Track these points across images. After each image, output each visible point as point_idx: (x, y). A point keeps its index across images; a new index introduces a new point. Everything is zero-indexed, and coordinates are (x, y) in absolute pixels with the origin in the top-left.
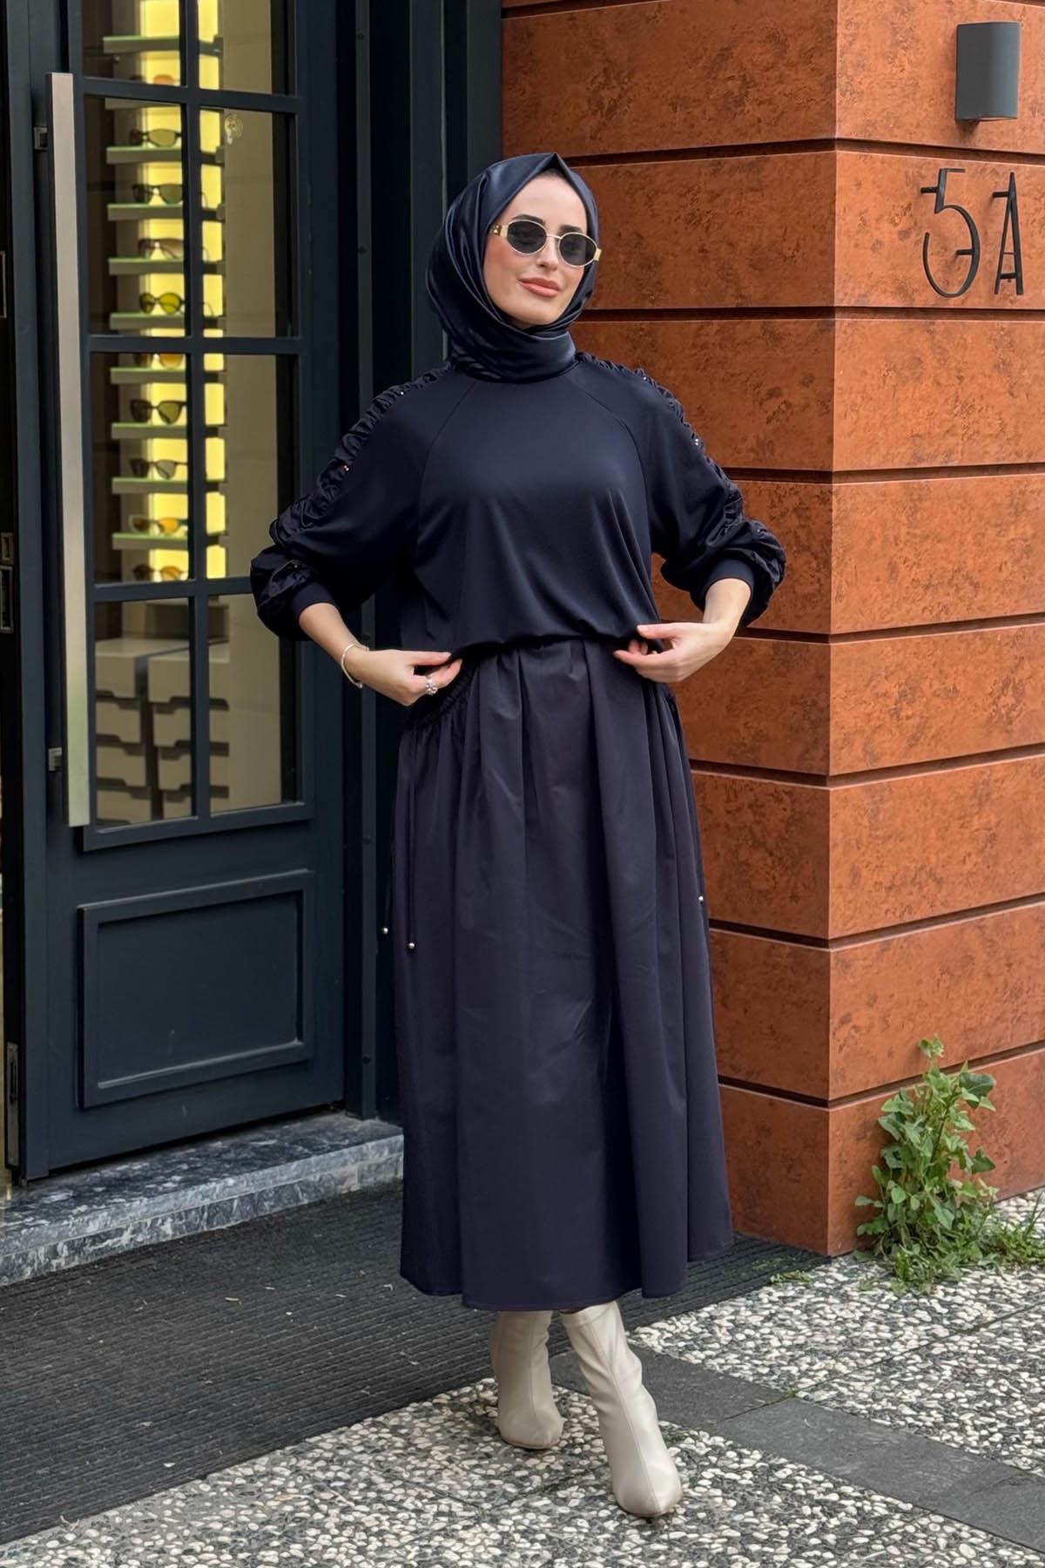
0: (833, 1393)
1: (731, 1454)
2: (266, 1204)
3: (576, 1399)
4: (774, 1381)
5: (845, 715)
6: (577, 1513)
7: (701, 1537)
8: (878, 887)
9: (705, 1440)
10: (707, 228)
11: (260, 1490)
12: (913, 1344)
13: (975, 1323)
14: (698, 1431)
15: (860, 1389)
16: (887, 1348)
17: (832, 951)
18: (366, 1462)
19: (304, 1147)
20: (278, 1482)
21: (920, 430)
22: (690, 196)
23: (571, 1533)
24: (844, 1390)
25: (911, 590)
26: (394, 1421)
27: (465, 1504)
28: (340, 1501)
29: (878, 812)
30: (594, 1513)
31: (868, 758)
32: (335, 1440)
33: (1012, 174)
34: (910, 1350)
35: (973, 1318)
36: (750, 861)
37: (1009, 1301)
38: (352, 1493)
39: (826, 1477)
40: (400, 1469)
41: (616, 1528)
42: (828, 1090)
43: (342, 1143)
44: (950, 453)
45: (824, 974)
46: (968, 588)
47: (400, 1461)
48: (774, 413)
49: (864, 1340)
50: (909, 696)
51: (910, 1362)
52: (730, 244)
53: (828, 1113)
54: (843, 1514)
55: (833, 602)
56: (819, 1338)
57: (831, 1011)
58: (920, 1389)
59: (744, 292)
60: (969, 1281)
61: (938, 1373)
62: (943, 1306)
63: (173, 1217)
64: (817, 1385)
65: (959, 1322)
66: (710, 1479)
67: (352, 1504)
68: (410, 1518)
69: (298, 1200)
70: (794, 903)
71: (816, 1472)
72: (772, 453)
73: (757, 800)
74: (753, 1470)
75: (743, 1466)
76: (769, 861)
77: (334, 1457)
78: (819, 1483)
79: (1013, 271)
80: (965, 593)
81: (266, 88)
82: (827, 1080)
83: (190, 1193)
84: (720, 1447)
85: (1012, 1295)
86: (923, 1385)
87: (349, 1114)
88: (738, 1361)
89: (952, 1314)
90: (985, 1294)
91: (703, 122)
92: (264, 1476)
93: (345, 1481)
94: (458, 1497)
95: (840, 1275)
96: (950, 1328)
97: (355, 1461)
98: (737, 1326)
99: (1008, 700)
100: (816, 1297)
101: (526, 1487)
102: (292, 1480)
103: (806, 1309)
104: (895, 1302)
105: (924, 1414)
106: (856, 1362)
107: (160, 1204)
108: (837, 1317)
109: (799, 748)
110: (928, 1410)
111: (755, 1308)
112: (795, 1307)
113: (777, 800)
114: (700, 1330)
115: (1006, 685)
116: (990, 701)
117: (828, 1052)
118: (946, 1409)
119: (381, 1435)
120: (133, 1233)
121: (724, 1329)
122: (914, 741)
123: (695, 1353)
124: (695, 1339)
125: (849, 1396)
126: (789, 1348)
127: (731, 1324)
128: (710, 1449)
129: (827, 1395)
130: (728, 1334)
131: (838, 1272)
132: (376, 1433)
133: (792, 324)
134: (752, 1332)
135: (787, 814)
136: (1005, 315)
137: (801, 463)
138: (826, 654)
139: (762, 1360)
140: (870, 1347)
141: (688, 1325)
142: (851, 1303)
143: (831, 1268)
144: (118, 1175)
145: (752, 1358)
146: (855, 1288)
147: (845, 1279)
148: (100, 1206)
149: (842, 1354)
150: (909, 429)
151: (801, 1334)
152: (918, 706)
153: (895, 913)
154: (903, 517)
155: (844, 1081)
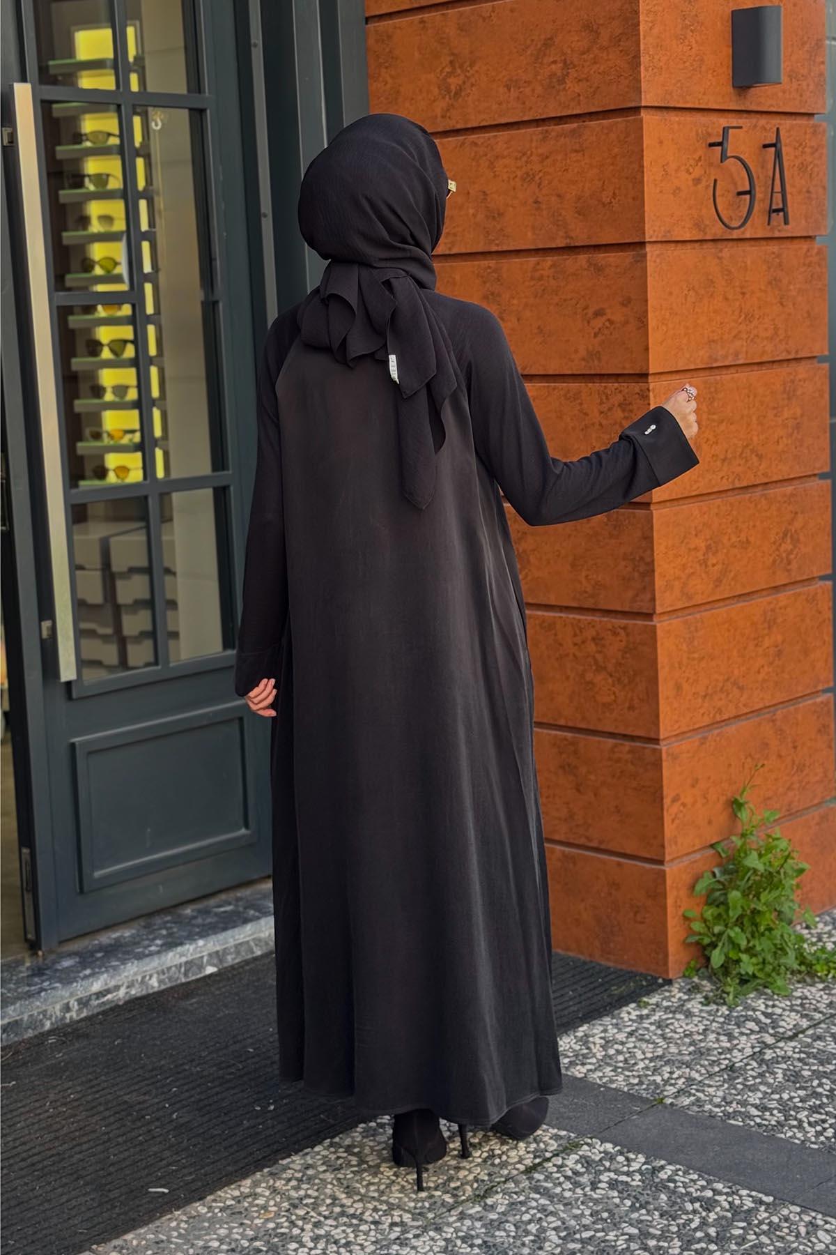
0: (692, 1098)
1: (621, 1159)
2: (229, 958)
4: (644, 1089)
5: (666, 566)
6: (504, 1218)
7: (607, 1235)
8: (695, 696)
9: (597, 1147)
10: (539, 184)
11: (246, 1209)
12: (748, 1051)
13: (794, 1031)
14: (591, 1138)
15: (714, 1093)
16: (728, 1056)
17: (663, 747)
18: (329, 1180)
20: (261, 1201)
21: (714, 336)
22: (524, 159)
23: (502, 1237)
24: (698, 1094)
25: (712, 462)
26: (348, 1142)
27: (413, 1214)
28: (312, 1217)
29: (694, 639)
30: (518, 1217)
31: (684, 598)
32: (302, 1161)
33: (778, 129)
34: (747, 1057)
35: (791, 1027)
36: (595, 681)
37: (815, 1010)
38: (321, 1209)
40: (358, 1185)
41: (537, 1230)
42: (664, 853)
44: (737, 354)
45: (658, 765)
46: (755, 459)
47: (358, 1178)
48: (600, 329)
49: (708, 1050)
50: (714, 549)
51: (748, 1067)
52: (559, 196)
53: (665, 870)
54: (718, 1209)
56: (673, 1049)
57: (665, 793)
58: (760, 1090)
59: (572, 234)
61: (773, 1076)
62: (766, 1017)
63: (158, 973)
64: (678, 1092)
65: (781, 1030)
66: (606, 1182)
67: (323, 1219)
68: (370, 1230)
69: (253, 952)
70: (631, 712)
71: (691, 1171)
72: (599, 360)
73: (598, 634)
74: (639, 1171)
75: (631, 1169)
76: (610, 680)
77: (303, 1176)
78: (695, 1181)
79: (781, 207)
80: (753, 463)
82: (663, 846)
83: (171, 954)
84: (611, 1153)
85: (818, 1005)
86: (763, 1088)
88: (613, 1074)
89: (775, 1025)
91: (533, 99)
92: (248, 1197)
93: (314, 1198)
94: (407, 1208)
95: (681, 995)
96: (775, 1036)
97: (320, 1179)
98: (607, 1042)
99: (787, 546)
100: (666, 1013)
101: (460, 1196)
102: (272, 1199)
103: (659, 1024)
104: (728, 1015)
105: (768, 1113)
106: (706, 1069)
107: (147, 964)
108: (685, 1031)
109: (630, 594)
110: (771, 1110)
111: (620, 1027)
112: (651, 1024)
113: (615, 634)
114: (579, 1047)
115: (785, 535)
116: (774, 547)
117: (663, 825)
118: (785, 1108)
119: (339, 1155)
120: (128, 987)
121: (598, 1046)
122: (718, 582)
123: (579, 1067)
124: (576, 1056)
125: (706, 1101)
126: (651, 1060)
127: (603, 1041)
128: (603, 1155)
129: (688, 1100)
130: (601, 1049)
131: (679, 992)
132: (334, 1153)
133: (612, 258)
134: (620, 1047)
135: (624, 644)
136: (775, 242)
137: (624, 368)
138: (650, 520)
139: (632, 1071)
140: (715, 1056)
141: (569, 1043)
142: (694, 1018)
143: (673, 989)
144: (113, 942)
145: (624, 1069)
146: (694, 1005)
147: (685, 997)
148: (101, 969)
149: (694, 1063)
150: (706, 336)
151: (659, 1047)
152: (721, 556)
153: (709, 714)
154: (704, 406)
155: (676, 845)
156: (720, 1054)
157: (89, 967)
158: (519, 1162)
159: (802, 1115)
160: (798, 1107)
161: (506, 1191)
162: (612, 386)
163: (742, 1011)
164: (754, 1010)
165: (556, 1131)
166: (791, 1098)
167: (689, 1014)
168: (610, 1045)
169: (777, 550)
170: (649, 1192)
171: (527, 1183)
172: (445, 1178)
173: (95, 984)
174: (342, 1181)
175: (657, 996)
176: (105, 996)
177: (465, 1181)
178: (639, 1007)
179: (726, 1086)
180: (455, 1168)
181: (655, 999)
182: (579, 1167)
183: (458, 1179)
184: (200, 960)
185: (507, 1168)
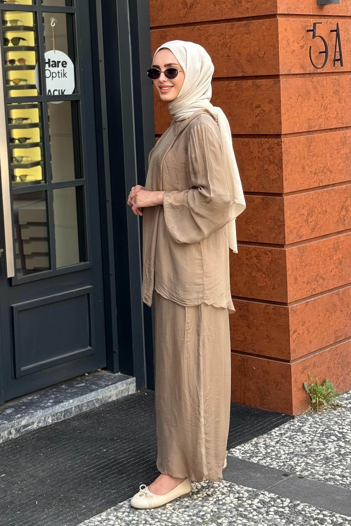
0: (309, 472)
1: (278, 501)
2: (84, 408)
4: (286, 468)
5: (290, 223)
8: (303, 283)
9: (267, 495)
10: (230, 48)
12: (333, 450)
14: (264, 491)
15: (319, 470)
16: (324, 452)
17: (289, 307)
18: (143, 512)
19: (95, 386)
20: (111, 522)
21: (310, 117)
22: (222, 37)
25: (310, 175)
29: (302, 257)
31: (298, 237)
33: (337, 23)
34: (333, 452)
36: (256, 276)
39: (316, 508)
40: (156, 514)
42: (290, 357)
43: (109, 383)
44: (320, 125)
45: (287, 315)
46: (329, 173)
48: (258, 114)
49: (314, 449)
50: (311, 214)
51: (334, 457)
52: (239, 53)
53: (291, 365)
55: (284, 182)
56: (298, 449)
57: (290, 329)
58: (341, 468)
59: (245, 71)
60: (346, 423)
61: (346, 461)
62: (340, 433)
63: (52, 416)
64: (302, 469)
65: (348, 440)
66: (273, 512)
69: (95, 406)
70: (274, 290)
71: (313, 506)
72: (258, 128)
73: (258, 254)
74: (288, 506)
75: (284, 505)
76: (264, 276)
78: (314, 510)
79: (339, 58)
80: (328, 175)
82: (290, 354)
83: (57, 407)
84: (274, 498)
86: (341, 467)
87: (109, 371)
88: (271, 461)
89: (344, 437)
92: (105, 520)
95: (299, 423)
96: (345, 443)
98: (267, 446)
99: (344, 213)
100: (292, 432)
101: (205, 519)
102: (117, 521)
103: (290, 438)
104: (322, 433)
105: (345, 479)
106: (314, 459)
107: (47, 412)
109: (273, 235)
110: (346, 477)
111: (271, 439)
112: (286, 437)
113: (267, 254)
114: (254, 449)
115: (342, 208)
116: (338, 214)
117: (289, 343)
120: (38, 423)
121: (262, 448)
122: (313, 230)
123: (254, 458)
124: (253, 453)
125: (315, 473)
126: (288, 454)
127: (264, 446)
128: (270, 499)
129: (307, 473)
130: (264, 449)
131: (298, 422)
133: (264, 81)
134: (273, 449)
135: (270, 259)
136: (336, 74)
137: (270, 132)
138: (282, 201)
139: (280, 460)
140: (318, 452)
141: (249, 447)
142: (306, 435)
143: (295, 421)
144: (29, 401)
145: (276, 459)
146: (306, 428)
147: (301, 425)
148: (25, 414)
149: (308, 456)
150: (307, 117)
151: (291, 448)
152: (314, 218)
153: (309, 292)
154: (306, 149)
155: (295, 353)
156: (320, 451)
157: (19, 413)
158: (232, 502)
161: (226, 516)
162: (264, 140)
163: (328, 431)
164: (334, 431)
165: (247, 488)
167: (303, 433)
168: (268, 448)
170: (293, 516)
171: (236, 512)
172: (197, 510)
173: (23, 421)
174: (149, 512)
175: (288, 424)
176: (28, 427)
177: (206, 512)
178: (280, 430)
179: (324, 466)
180: (201, 506)
181: (287, 426)
182: (259, 505)
183: (203, 511)
184: (71, 409)
185: (226, 506)
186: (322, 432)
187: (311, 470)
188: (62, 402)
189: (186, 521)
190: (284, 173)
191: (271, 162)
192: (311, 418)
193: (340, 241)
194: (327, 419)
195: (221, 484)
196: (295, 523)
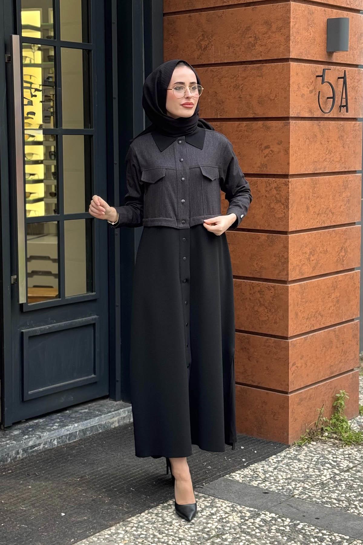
0: (307, 495)
1: (279, 520)
2: (88, 432)
3: (217, 501)
4: (285, 491)
5: (293, 260)
8: (303, 318)
9: (268, 515)
10: (242, 90)
11: (115, 539)
12: (328, 477)
13: (347, 468)
14: (265, 511)
15: (316, 494)
16: (320, 478)
17: (290, 341)
18: (150, 528)
19: (99, 412)
20: (121, 536)
21: (316, 160)
22: (235, 78)
24: (310, 494)
25: (313, 215)
26: (155, 512)
28: (145, 543)
29: (304, 293)
31: (300, 274)
32: (137, 520)
33: (345, 71)
34: (328, 479)
35: (346, 466)
36: (259, 310)
37: (356, 459)
38: (149, 539)
39: (315, 527)
40: (164, 530)
42: (288, 389)
43: (111, 410)
44: (325, 168)
45: (287, 349)
46: (331, 214)
47: (163, 526)
48: (267, 154)
49: (311, 475)
50: (313, 253)
51: (329, 483)
52: (250, 95)
53: (289, 396)
54: (326, 541)
55: (289, 220)
56: (295, 475)
57: (289, 361)
58: (336, 493)
59: (256, 112)
60: (340, 453)
61: (341, 487)
62: (334, 462)
63: (57, 438)
64: (300, 493)
65: (342, 468)
66: (275, 530)
67: (150, 543)
69: (98, 431)
70: (275, 325)
71: (311, 526)
72: (266, 167)
73: (261, 290)
74: (288, 525)
75: (285, 524)
76: (266, 310)
77: (138, 526)
78: (314, 530)
79: (345, 104)
80: (330, 216)
81: (80, 41)
82: (288, 385)
83: (63, 430)
84: (274, 517)
85: (356, 457)
86: (337, 492)
87: (111, 399)
88: (270, 485)
89: (338, 465)
90: (347, 457)
91: (240, 53)
92: (115, 534)
93: (145, 535)
94: (187, 539)
96: (339, 470)
97: (146, 527)
98: (265, 472)
99: (343, 253)
100: (289, 460)
101: (211, 535)
102: (126, 535)
103: (287, 464)
105: (341, 502)
106: (311, 484)
107: (52, 434)
108: (299, 467)
109: (277, 272)
110: (342, 501)
111: (269, 465)
112: (283, 464)
113: (269, 289)
114: (253, 474)
115: (342, 249)
116: (337, 254)
117: (288, 375)
118: (348, 500)
119: (153, 517)
120: (44, 444)
121: (261, 473)
122: (314, 268)
123: (254, 482)
124: (252, 477)
125: (313, 497)
126: (286, 479)
127: (263, 471)
128: (271, 518)
129: (305, 496)
130: (263, 474)
131: (294, 451)
132: (151, 516)
133: (274, 123)
134: (271, 474)
135: (273, 294)
136: (341, 120)
137: (277, 172)
138: (287, 239)
139: (278, 484)
140: (314, 478)
141: (248, 472)
142: (302, 462)
143: (290, 450)
144: (35, 424)
145: (274, 483)
146: (301, 457)
147: (297, 453)
148: (32, 435)
149: (305, 481)
150: (313, 159)
151: (289, 474)
152: (316, 256)
153: (308, 327)
154: (311, 190)
155: (293, 385)
156: (316, 477)
157: (27, 435)
158: (235, 521)
159: (356, 503)
160: (354, 500)
161: (231, 533)
162: (272, 180)
163: (323, 459)
164: (328, 459)
165: (248, 508)
166: (350, 496)
167: (299, 460)
168: (267, 473)
169: (338, 255)
170: (294, 534)
171: (239, 529)
172: (202, 527)
173: (30, 442)
174: (156, 528)
175: (284, 453)
176: (34, 448)
177: (211, 528)
178: (277, 457)
179: (321, 490)
180: (206, 523)
181: (283, 454)
182: (261, 523)
183: (208, 528)
184: (75, 433)
185: (229, 523)
186: (317, 460)
187: (309, 494)
188: (67, 425)
189: (192, 537)
190: (290, 212)
191: (278, 201)
192: (306, 448)
193: (338, 280)
194: (321, 449)
195: (223, 504)
196: (296, 540)
